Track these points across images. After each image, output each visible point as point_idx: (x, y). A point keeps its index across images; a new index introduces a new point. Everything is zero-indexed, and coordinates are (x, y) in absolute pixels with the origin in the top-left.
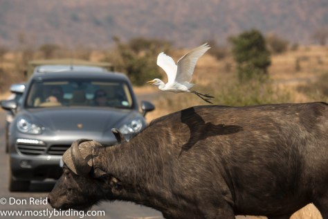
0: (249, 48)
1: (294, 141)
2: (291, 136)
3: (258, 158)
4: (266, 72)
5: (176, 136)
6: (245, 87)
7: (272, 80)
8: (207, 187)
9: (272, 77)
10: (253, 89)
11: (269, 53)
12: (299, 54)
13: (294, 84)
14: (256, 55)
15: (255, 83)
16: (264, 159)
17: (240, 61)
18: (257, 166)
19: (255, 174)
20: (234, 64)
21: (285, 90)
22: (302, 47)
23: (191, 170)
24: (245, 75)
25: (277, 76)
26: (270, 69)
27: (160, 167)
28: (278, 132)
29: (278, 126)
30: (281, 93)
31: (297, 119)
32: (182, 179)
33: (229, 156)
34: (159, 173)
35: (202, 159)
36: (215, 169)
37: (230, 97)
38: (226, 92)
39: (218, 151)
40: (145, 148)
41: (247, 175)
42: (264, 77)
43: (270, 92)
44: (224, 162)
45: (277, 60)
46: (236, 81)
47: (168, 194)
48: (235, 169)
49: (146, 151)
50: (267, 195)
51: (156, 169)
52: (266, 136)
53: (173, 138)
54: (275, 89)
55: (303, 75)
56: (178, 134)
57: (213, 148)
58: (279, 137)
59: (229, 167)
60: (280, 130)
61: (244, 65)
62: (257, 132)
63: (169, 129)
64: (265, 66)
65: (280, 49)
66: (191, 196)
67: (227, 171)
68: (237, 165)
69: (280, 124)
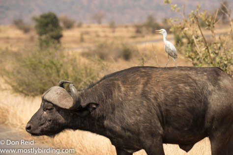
0: (47, 25)
1: (205, 92)
2: (203, 88)
3: (182, 103)
4: (59, 42)
5: (124, 87)
6: (45, 52)
7: (64, 48)
8: (148, 123)
9: (63, 46)
10: (50, 54)
11: (61, 29)
12: (83, 29)
13: (80, 51)
14: (52, 30)
15: (51, 50)
16: (186, 104)
17: (41, 34)
18: (181, 109)
19: (179, 114)
20: (37, 36)
21: (73, 55)
22: (85, 25)
23: (137, 111)
24: (44, 44)
25: (67, 45)
26: (62, 40)
27: (113, 109)
28: (195, 85)
29: (195, 81)
30: (70, 58)
31: (206, 77)
32: (130, 117)
33: (163, 102)
34: (112, 113)
35: (145, 104)
36: (153, 111)
37: (34, 60)
38: (31, 56)
39: (156, 99)
40: (103, 95)
41: (174, 115)
42: (58, 45)
43: (62, 57)
44: (159, 106)
45: (67, 34)
46: (38, 48)
47: (118, 128)
48: (167, 110)
49: (104, 97)
50: (186, 129)
51: (111, 110)
52: (188, 88)
53: (123, 89)
54: (66, 54)
55: (85, 45)
56: (126, 86)
57: (152, 96)
58: (196, 89)
59: (163, 109)
60: (196, 84)
61: (44, 37)
62: (182, 85)
63: (120, 82)
64: (58, 37)
65: (69, 26)
66: (137, 129)
67: (161, 112)
68: (168, 108)
69: (196, 80)
